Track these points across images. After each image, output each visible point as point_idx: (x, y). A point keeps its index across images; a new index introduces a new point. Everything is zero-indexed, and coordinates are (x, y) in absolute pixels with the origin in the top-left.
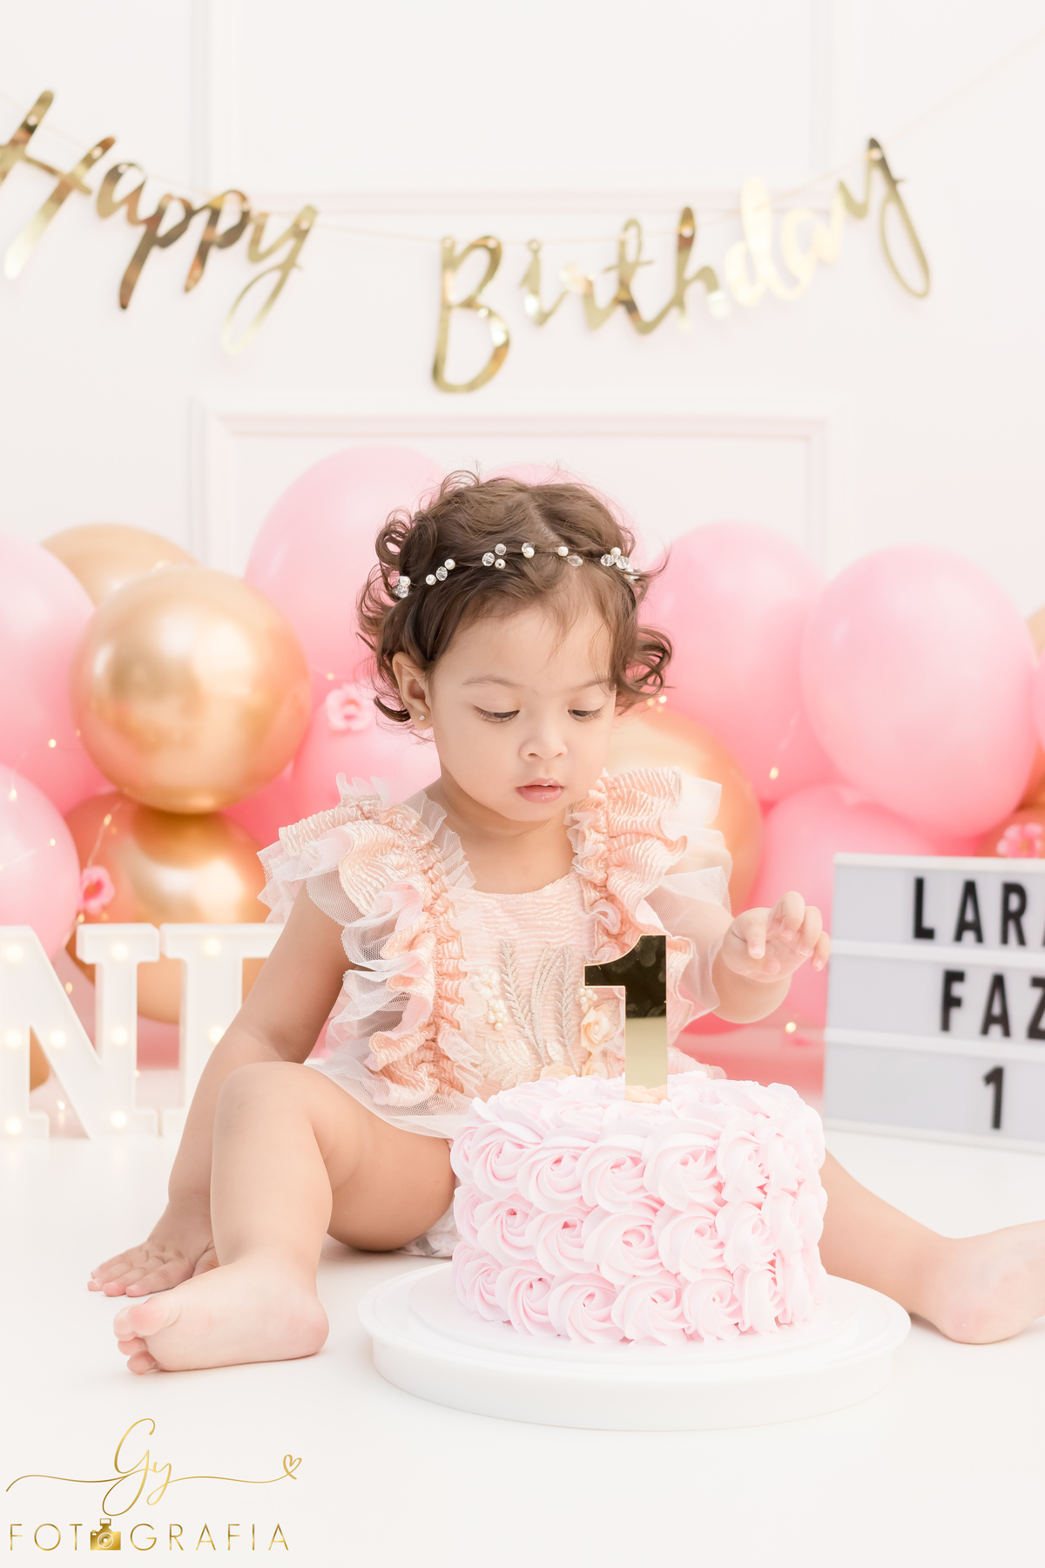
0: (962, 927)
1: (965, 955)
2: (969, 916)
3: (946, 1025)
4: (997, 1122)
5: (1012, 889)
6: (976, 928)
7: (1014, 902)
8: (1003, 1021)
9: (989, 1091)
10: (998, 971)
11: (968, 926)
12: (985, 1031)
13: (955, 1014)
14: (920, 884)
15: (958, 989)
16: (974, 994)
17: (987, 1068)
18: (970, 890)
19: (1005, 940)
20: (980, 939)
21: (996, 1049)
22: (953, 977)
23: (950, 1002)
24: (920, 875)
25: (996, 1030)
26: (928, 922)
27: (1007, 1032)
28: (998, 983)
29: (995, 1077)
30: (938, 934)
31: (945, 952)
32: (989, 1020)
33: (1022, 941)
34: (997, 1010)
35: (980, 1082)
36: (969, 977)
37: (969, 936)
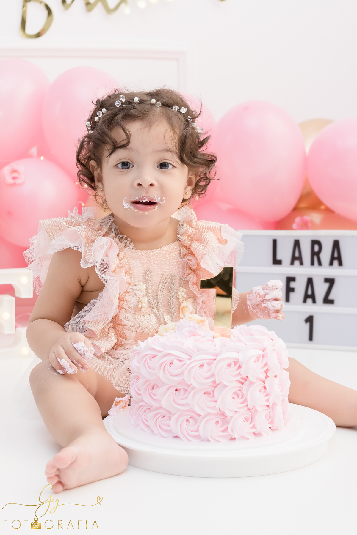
0: (294, 259)
1: (296, 270)
2: (297, 254)
3: (288, 299)
4: (311, 338)
5: (315, 242)
6: (300, 259)
7: (316, 248)
8: (313, 297)
9: (308, 325)
10: (310, 277)
11: (296, 258)
12: (305, 301)
13: (292, 295)
14: (275, 242)
15: (292, 285)
16: (300, 286)
17: (306, 316)
18: (297, 243)
19: (312, 264)
20: (301, 263)
21: (309, 308)
22: (290, 280)
23: (289, 290)
24: (275, 238)
25: (309, 301)
26: (279, 257)
27: (314, 301)
28: (310, 281)
29: (310, 320)
30: (283, 262)
31: (287, 270)
32: (306, 297)
33: (320, 264)
34: (310, 292)
35: (304, 322)
36: (297, 280)
37: (297, 263)
